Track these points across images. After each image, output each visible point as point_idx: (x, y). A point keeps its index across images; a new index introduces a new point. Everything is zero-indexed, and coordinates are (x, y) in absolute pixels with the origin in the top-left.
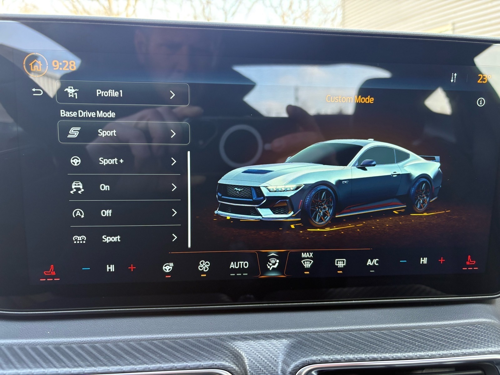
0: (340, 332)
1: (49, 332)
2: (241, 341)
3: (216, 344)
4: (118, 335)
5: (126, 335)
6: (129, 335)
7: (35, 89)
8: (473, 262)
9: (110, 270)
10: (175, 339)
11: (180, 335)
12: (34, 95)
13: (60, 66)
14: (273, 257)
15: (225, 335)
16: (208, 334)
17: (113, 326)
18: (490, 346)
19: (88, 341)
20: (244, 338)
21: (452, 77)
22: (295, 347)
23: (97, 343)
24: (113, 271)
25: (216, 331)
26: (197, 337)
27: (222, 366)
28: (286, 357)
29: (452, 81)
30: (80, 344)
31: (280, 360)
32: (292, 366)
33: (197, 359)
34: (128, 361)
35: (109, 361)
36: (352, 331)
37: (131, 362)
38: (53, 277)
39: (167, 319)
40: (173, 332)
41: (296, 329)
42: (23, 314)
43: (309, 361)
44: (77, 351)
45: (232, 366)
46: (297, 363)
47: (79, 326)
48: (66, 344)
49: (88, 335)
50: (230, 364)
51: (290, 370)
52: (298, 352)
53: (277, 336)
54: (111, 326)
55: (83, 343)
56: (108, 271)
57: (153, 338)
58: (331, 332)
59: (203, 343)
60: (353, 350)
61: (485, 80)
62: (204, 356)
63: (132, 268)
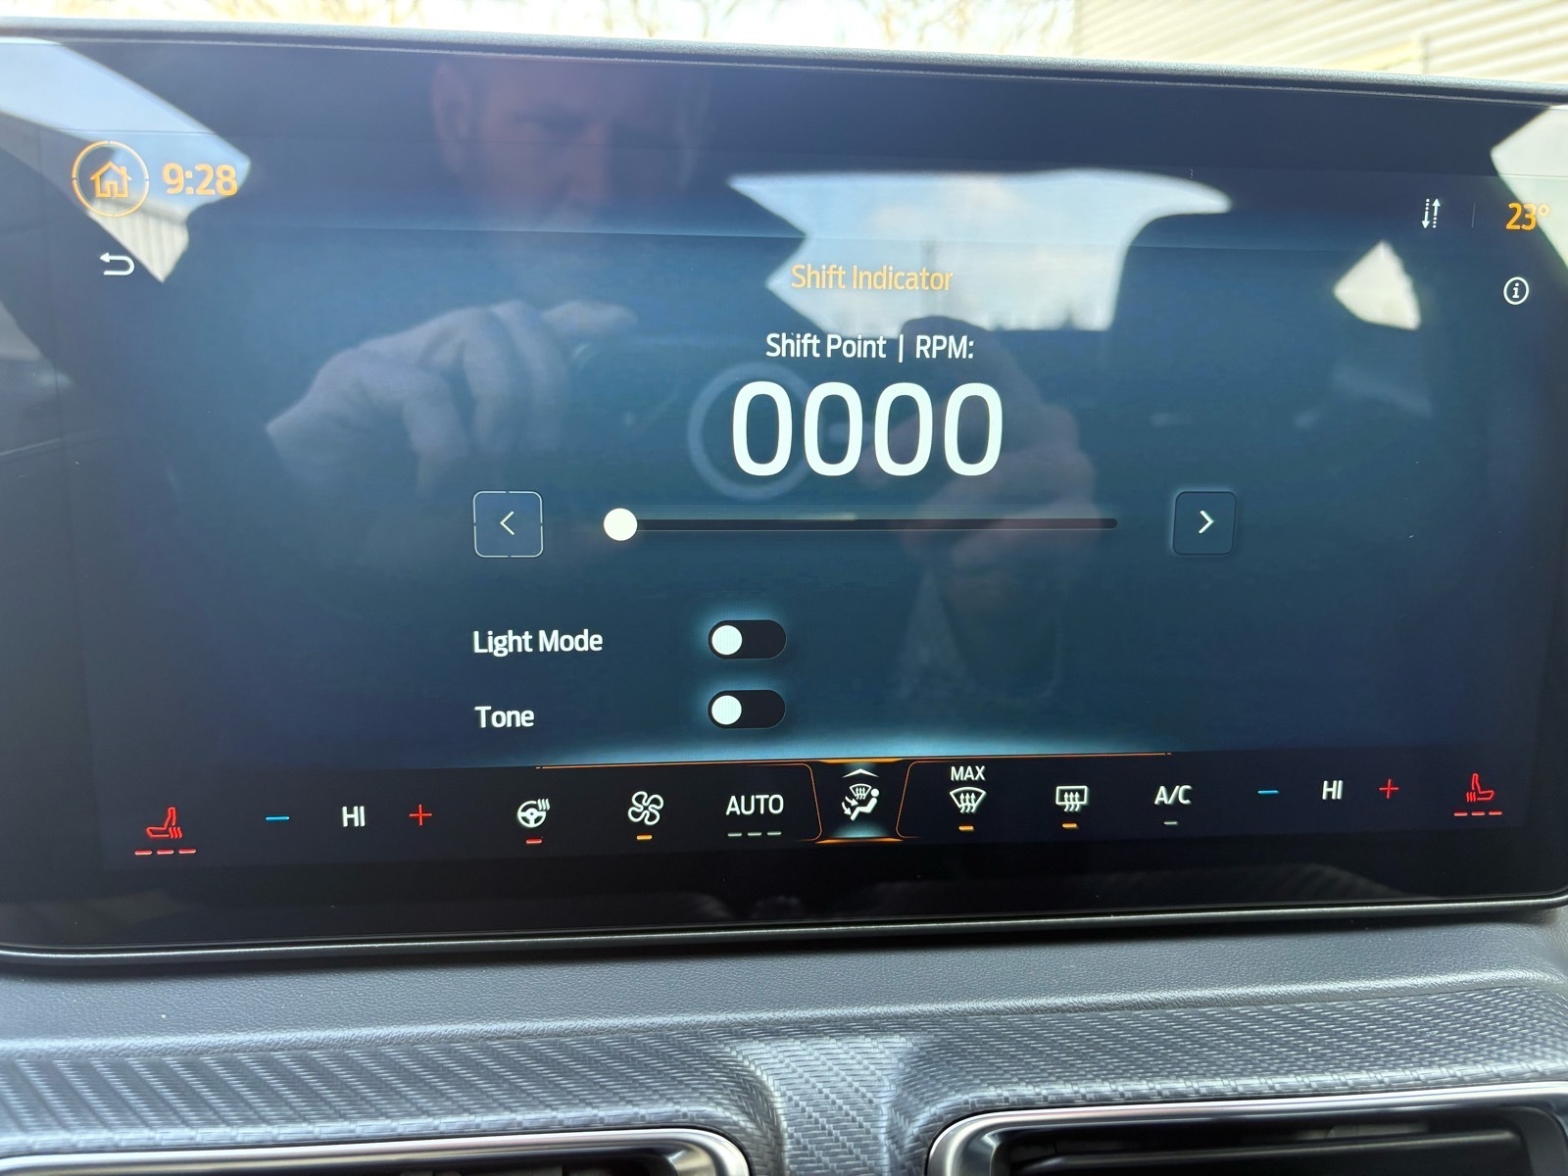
0: (1070, 1012)
1: (164, 1016)
2: (763, 1041)
3: (686, 1052)
4: (379, 1024)
5: (404, 1024)
6: (415, 1024)
7: (110, 254)
8: (1488, 795)
9: (351, 821)
10: (558, 1036)
11: (571, 1022)
12: (107, 273)
13: (187, 183)
14: (861, 778)
15: (713, 1024)
16: (659, 1020)
17: (365, 994)
18: (1538, 1054)
19: (285, 1041)
20: (773, 1032)
21: (1427, 213)
22: (931, 1059)
23: (315, 1049)
24: (363, 824)
25: (685, 1012)
26: (626, 1030)
27: (702, 1120)
28: (903, 1089)
29: (1426, 223)
30: (261, 1051)
31: (883, 1100)
32: (922, 1118)
33: (625, 1097)
34: (413, 1104)
35: (351, 1103)
36: (1107, 1010)
37: (422, 1107)
38: (174, 844)
39: (531, 975)
40: (550, 1015)
41: (932, 1002)
42: (83, 959)
43: (973, 1104)
44: (252, 1072)
45: (735, 1118)
46: (938, 1108)
47: (258, 997)
48: (218, 1053)
49: (289, 1025)
50: (728, 1114)
51: (916, 1131)
52: (939, 1075)
53: (875, 1027)
54: (356, 994)
55: (270, 1047)
56: (346, 824)
57: (489, 1032)
58: (1042, 1012)
59: (644, 1049)
60: (1111, 1067)
61: (1528, 222)
62: (649, 1088)
63: (421, 815)
